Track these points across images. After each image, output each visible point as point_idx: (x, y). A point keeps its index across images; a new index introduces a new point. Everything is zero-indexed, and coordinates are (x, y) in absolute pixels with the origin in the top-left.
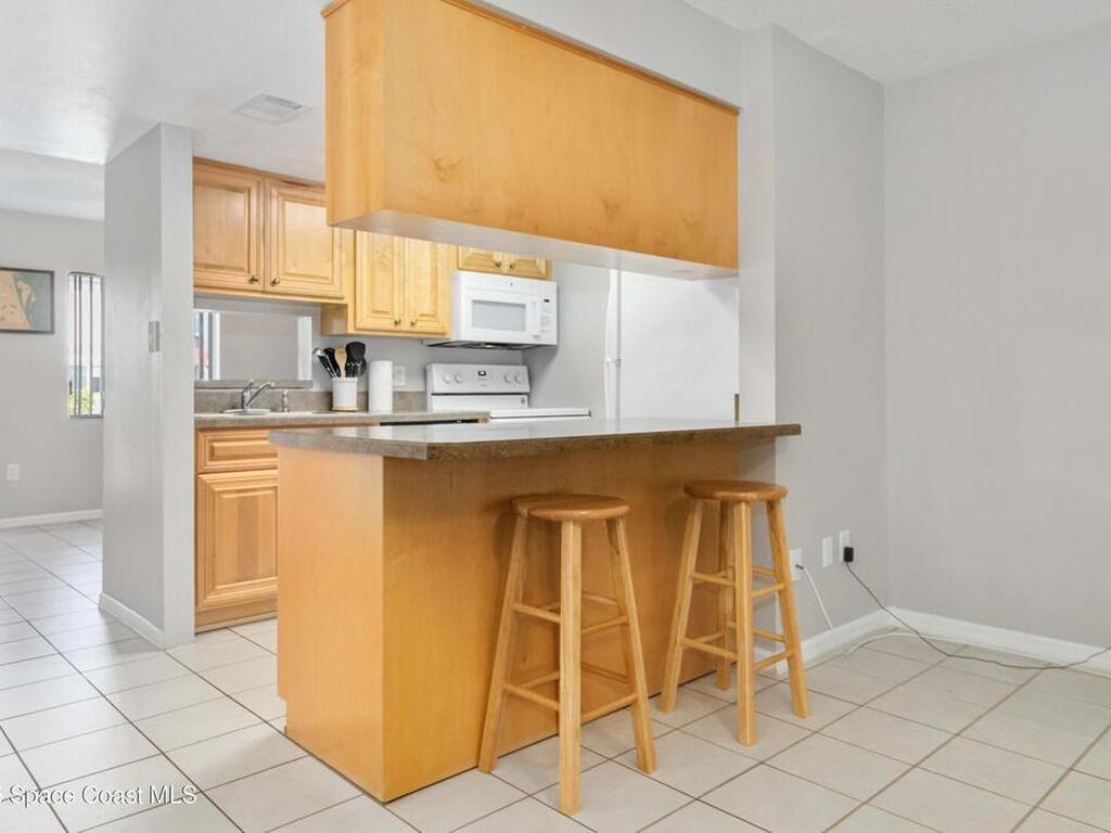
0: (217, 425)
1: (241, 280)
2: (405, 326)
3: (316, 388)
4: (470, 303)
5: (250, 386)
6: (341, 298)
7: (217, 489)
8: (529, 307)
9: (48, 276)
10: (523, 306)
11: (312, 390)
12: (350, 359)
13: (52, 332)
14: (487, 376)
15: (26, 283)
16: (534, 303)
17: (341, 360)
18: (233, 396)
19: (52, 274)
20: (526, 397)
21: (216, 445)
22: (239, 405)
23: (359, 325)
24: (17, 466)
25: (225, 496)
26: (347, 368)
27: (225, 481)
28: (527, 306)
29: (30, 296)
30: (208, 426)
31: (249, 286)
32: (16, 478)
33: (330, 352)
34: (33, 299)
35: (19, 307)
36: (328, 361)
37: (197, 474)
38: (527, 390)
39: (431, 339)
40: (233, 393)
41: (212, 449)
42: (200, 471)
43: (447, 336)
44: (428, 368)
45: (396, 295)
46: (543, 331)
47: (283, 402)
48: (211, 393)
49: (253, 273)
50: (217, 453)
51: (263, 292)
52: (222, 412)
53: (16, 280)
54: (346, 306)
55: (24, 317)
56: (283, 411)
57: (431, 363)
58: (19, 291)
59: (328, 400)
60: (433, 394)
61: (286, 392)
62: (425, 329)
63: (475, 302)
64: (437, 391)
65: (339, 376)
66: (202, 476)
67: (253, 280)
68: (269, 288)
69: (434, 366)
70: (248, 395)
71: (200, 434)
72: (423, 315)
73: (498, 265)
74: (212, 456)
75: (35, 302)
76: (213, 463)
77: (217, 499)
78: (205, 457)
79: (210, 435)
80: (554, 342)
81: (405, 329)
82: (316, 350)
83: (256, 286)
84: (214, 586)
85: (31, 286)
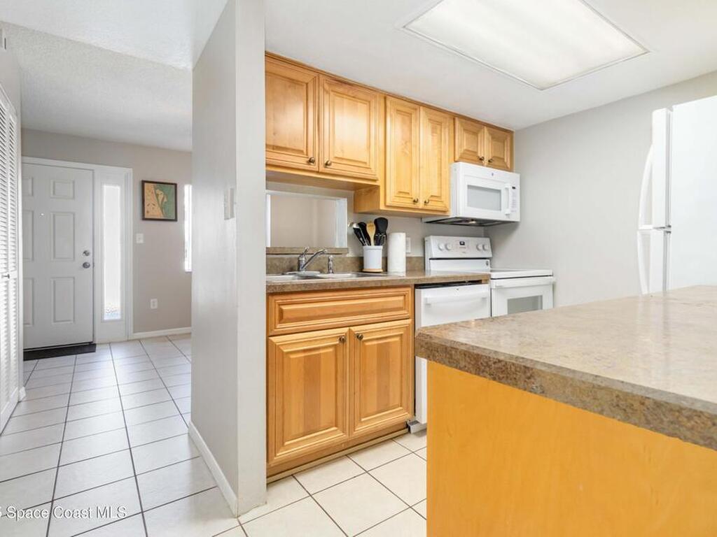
0: (286, 290)
1: (300, 162)
2: (421, 205)
3: (350, 255)
4: (466, 187)
5: (306, 253)
6: (375, 181)
7: (285, 351)
8: (503, 192)
9: (173, 186)
10: (499, 191)
11: (348, 255)
12: (378, 231)
13: (176, 220)
14: (466, 246)
15: (160, 190)
16: (507, 189)
17: (371, 232)
18: (291, 260)
19: (176, 185)
20: (489, 261)
21: (284, 308)
22: (297, 268)
23: (388, 203)
24: (156, 300)
25: (293, 356)
26: (375, 238)
27: (292, 342)
28: (502, 192)
29: (163, 199)
30: (278, 290)
31: (307, 167)
32: (156, 307)
33: (363, 226)
34: (165, 200)
35: (157, 205)
36: (360, 233)
37: (268, 336)
38: (491, 256)
39: (435, 216)
40: (290, 258)
41: (281, 312)
42: (271, 334)
43: (447, 214)
44: (426, 239)
45: (414, 180)
46: (512, 211)
47: (329, 265)
48: (275, 259)
49: (311, 155)
50: (286, 316)
51: (318, 172)
52: (283, 274)
53: (156, 189)
54: (377, 187)
55: (160, 211)
56: (329, 273)
57: (429, 235)
58: (157, 195)
59: (360, 264)
60: (430, 259)
61: (331, 256)
62: (434, 208)
63: (470, 187)
64: (434, 256)
65: (370, 244)
66: (271, 338)
67: (310, 161)
68: (322, 169)
69: (432, 238)
70: (303, 259)
71: (270, 297)
72: (432, 196)
73: (481, 159)
74: (282, 318)
75: (166, 202)
76: (284, 325)
77: (285, 360)
78: (275, 319)
79: (279, 299)
80: (518, 220)
81: (420, 207)
82: (352, 224)
83: (312, 167)
84: (283, 443)
85: (164, 192)
